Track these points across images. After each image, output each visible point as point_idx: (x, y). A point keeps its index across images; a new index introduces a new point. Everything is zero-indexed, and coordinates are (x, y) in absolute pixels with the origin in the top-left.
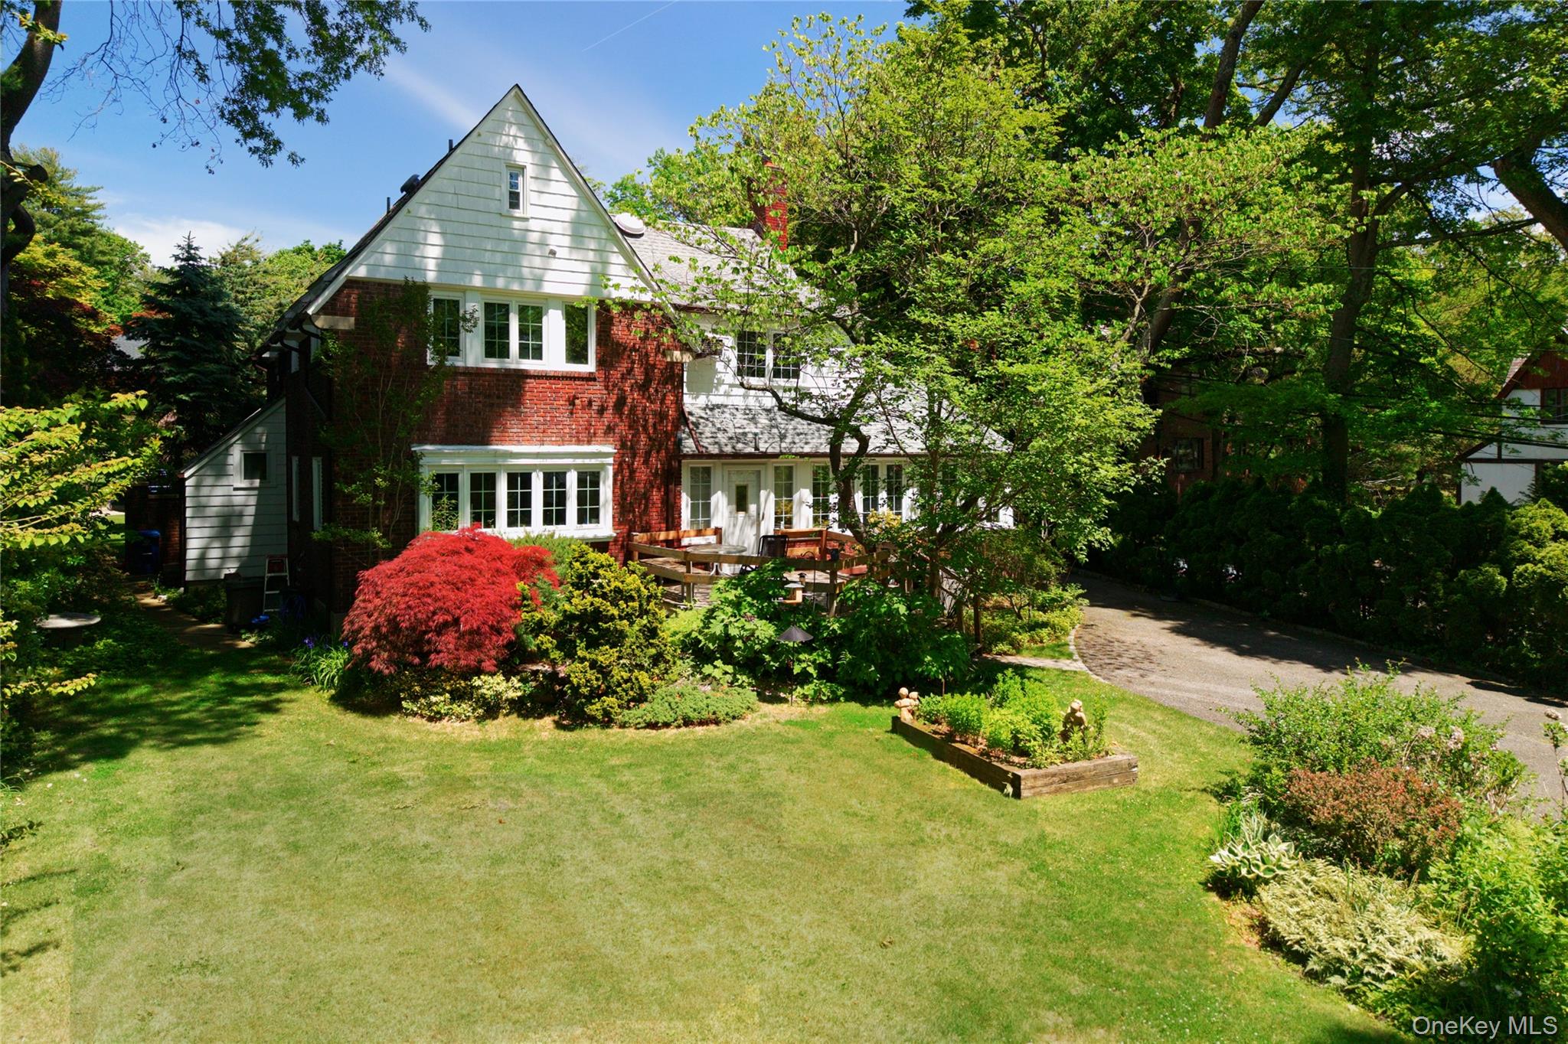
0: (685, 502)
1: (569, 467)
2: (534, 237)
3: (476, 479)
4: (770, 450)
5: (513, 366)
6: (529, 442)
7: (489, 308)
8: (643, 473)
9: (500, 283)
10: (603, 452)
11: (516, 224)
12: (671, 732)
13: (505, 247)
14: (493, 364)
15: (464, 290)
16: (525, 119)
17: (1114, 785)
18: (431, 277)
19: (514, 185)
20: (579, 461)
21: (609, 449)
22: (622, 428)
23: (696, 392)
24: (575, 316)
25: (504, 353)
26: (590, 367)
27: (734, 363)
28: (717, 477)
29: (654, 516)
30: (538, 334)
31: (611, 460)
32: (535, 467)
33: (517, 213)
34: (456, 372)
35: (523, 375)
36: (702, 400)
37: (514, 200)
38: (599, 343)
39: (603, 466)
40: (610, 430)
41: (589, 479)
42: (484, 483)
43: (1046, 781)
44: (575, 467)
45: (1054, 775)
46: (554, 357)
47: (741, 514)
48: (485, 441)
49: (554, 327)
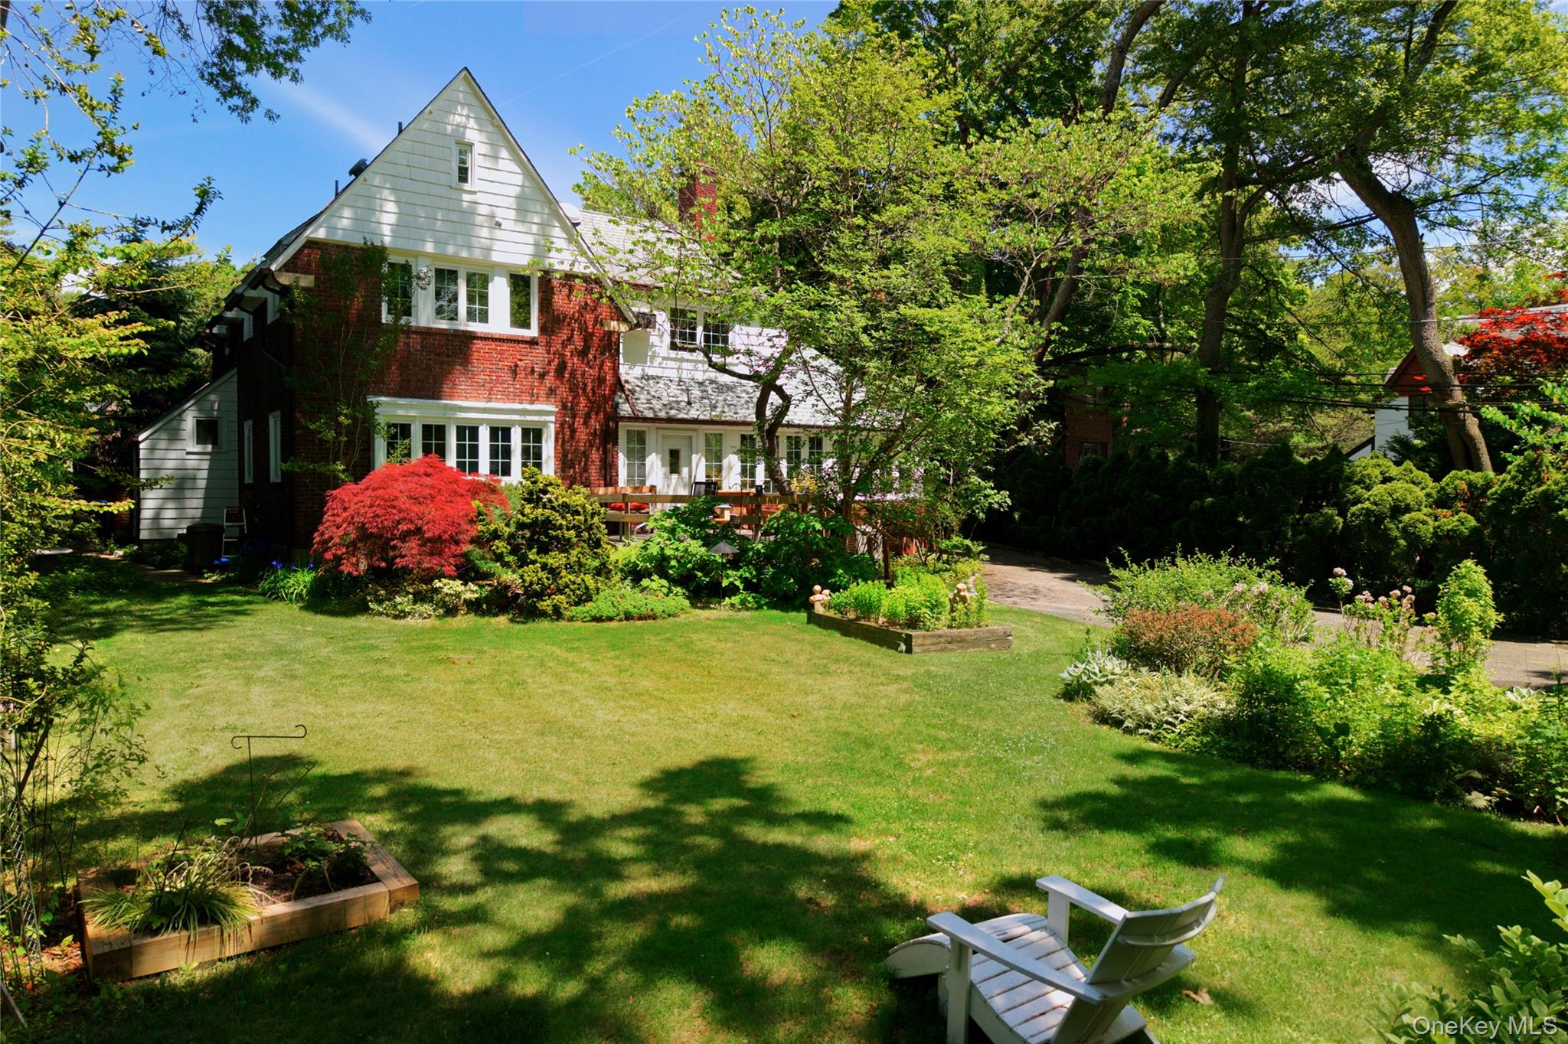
0: (622, 461)
1: (514, 423)
2: (483, 210)
3: (427, 429)
4: (701, 417)
5: (462, 328)
6: (477, 398)
7: (440, 274)
8: (582, 434)
9: (451, 250)
10: (545, 412)
11: (466, 197)
12: (613, 624)
13: (454, 217)
14: (443, 325)
15: (417, 255)
16: (473, 101)
17: (992, 649)
18: (387, 241)
19: (463, 162)
20: (523, 418)
21: (552, 408)
22: (563, 390)
23: (633, 362)
24: (519, 283)
25: (454, 317)
26: (533, 332)
27: (667, 339)
28: (651, 439)
29: (594, 473)
30: (484, 299)
31: (552, 418)
32: (482, 421)
33: (466, 186)
34: (408, 331)
35: (470, 337)
36: (637, 371)
37: (463, 175)
38: (541, 311)
39: (546, 423)
40: (552, 391)
41: (532, 435)
42: (434, 435)
43: (934, 640)
44: (519, 422)
45: (940, 636)
46: (499, 320)
47: (675, 476)
48: (435, 395)
49: (499, 292)
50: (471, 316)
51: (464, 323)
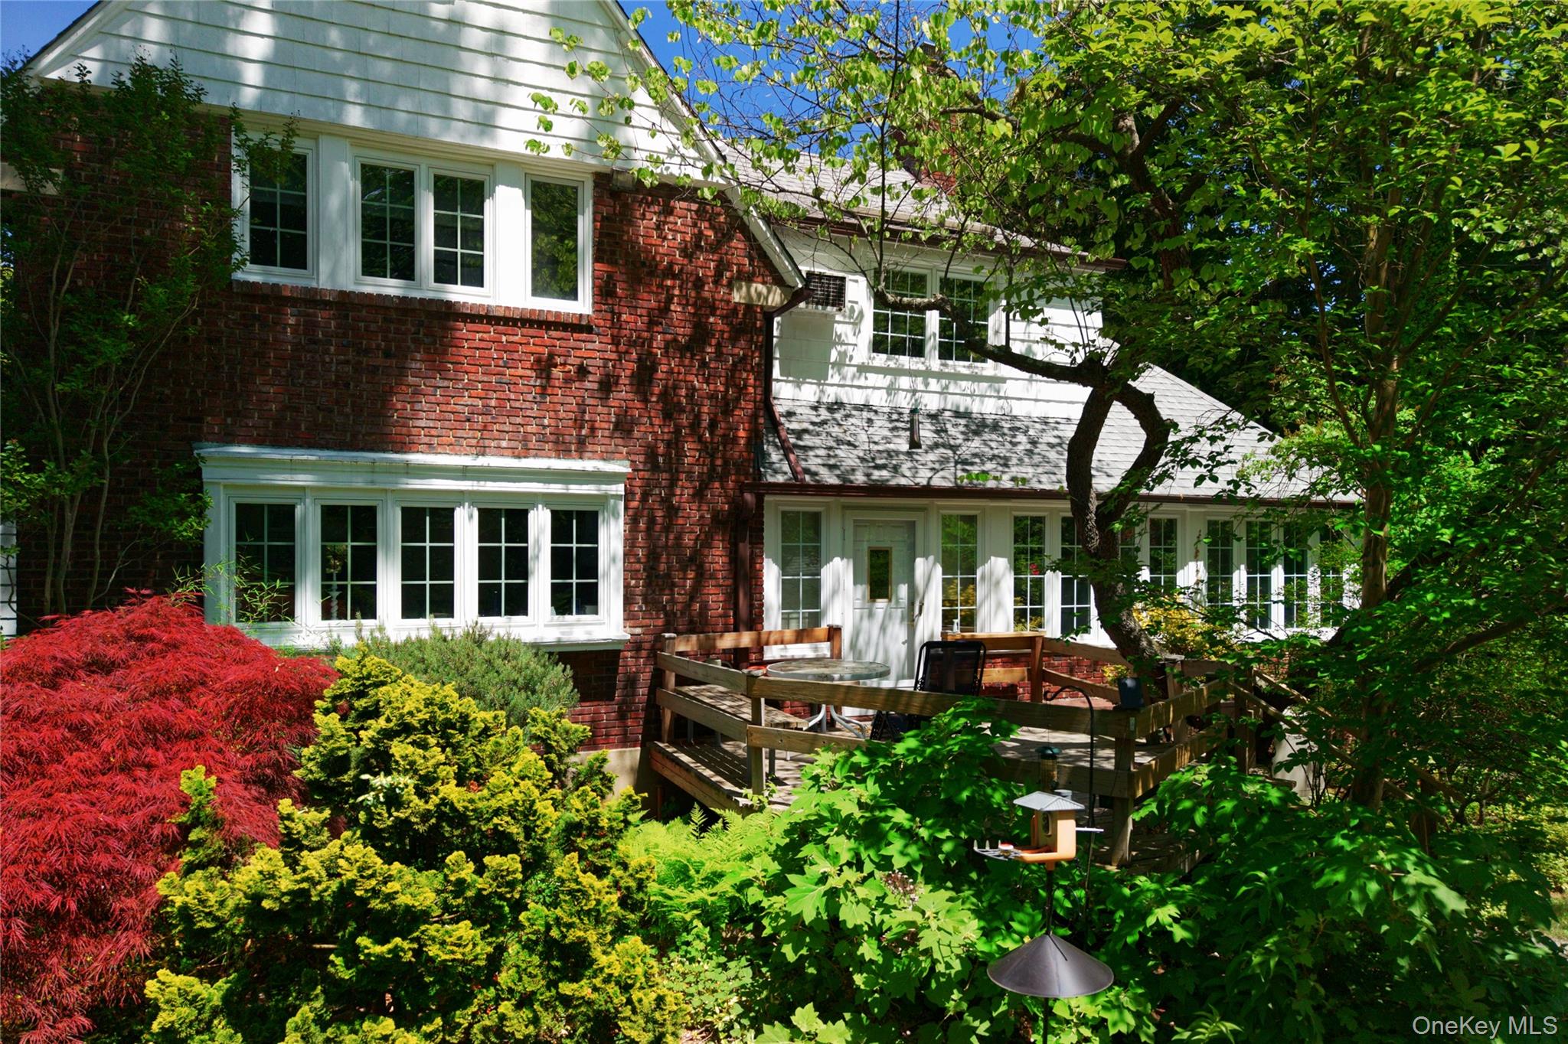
0: (771, 577)
1: (535, 499)
3: (333, 516)
6: (453, 447)
7: (372, 175)
8: (692, 515)
9: (402, 122)
10: (604, 477)
15: (319, 131)
18: (248, 98)
20: (556, 488)
21: (620, 467)
23: (798, 374)
24: (550, 202)
25: (405, 270)
26: (582, 305)
27: (868, 326)
28: (832, 531)
30: (475, 235)
31: (619, 489)
32: (462, 497)
35: (445, 314)
36: (809, 393)
38: (600, 255)
39: (605, 498)
40: (623, 427)
41: (576, 525)
42: (351, 528)
44: (547, 499)
46: (507, 280)
47: (881, 603)
49: (508, 222)
50: (445, 271)
51: (428, 287)
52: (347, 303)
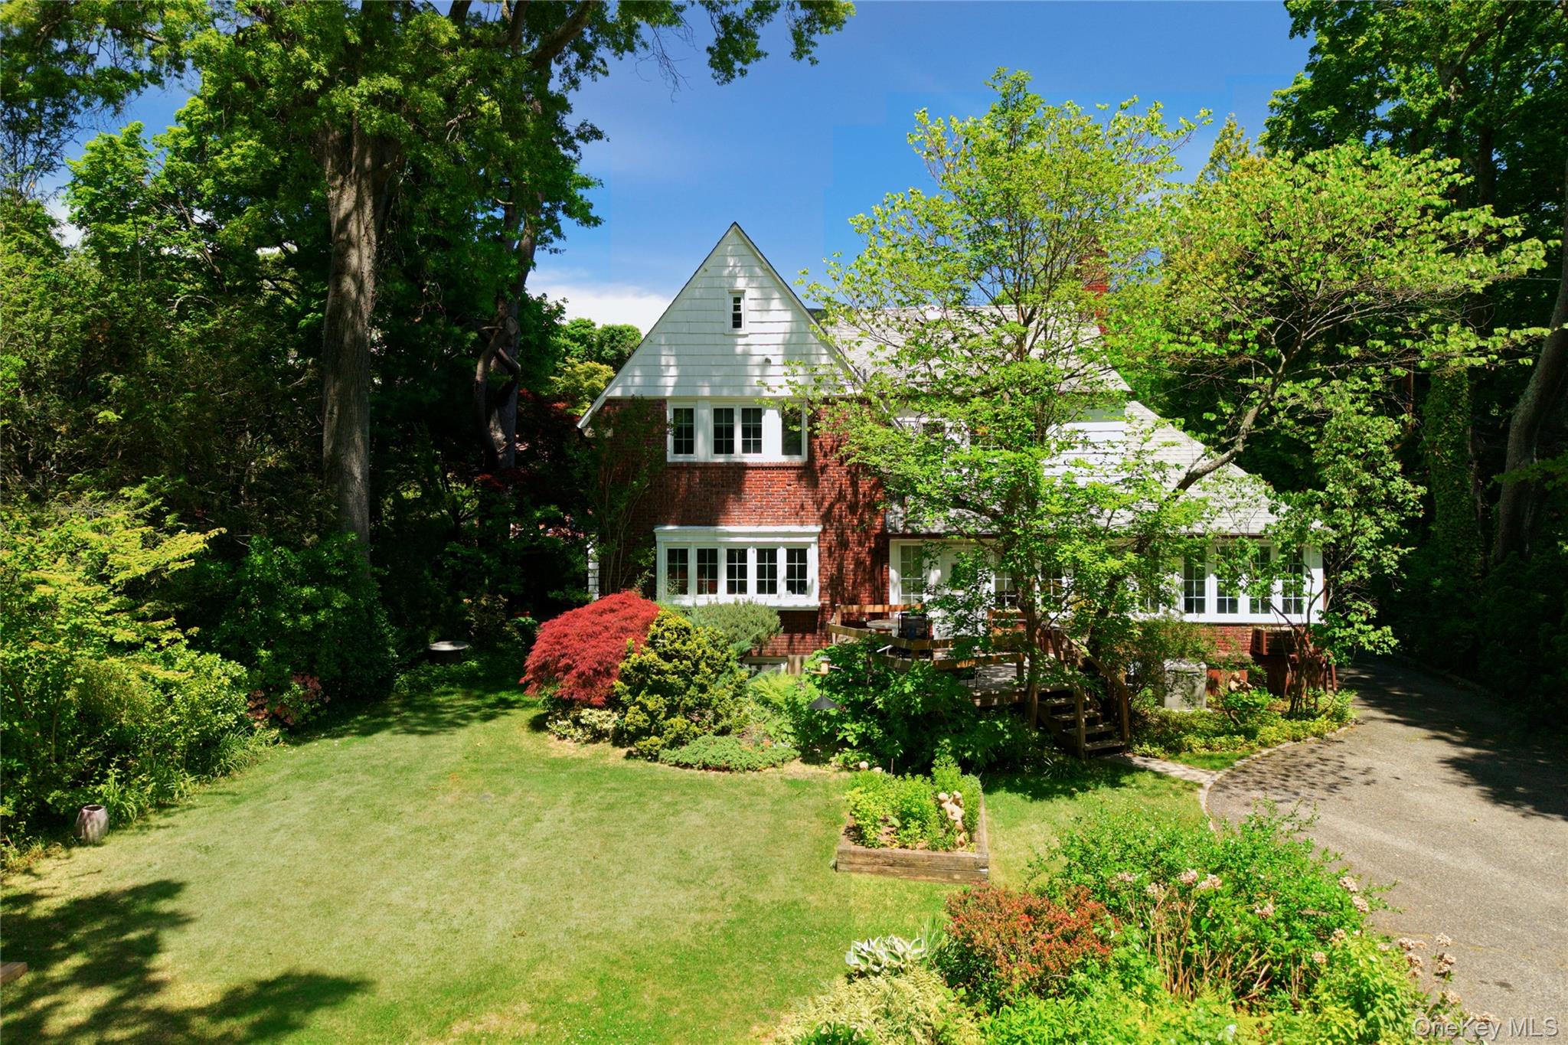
0: (894, 578)
1: (780, 544)
2: (753, 349)
3: (702, 553)
5: (738, 460)
6: (749, 523)
7: (718, 413)
8: (850, 553)
9: (725, 392)
10: (808, 532)
11: (740, 341)
12: (695, 771)
13: (729, 360)
14: (721, 459)
15: (697, 399)
16: (744, 250)
18: (669, 391)
19: (737, 308)
20: (787, 540)
21: (812, 528)
25: (730, 449)
26: (803, 457)
29: (863, 594)
30: (758, 432)
31: (814, 539)
32: (750, 544)
33: (741, 331)
34: (691, 467)
35: (743, 468)
37: (737, 321)
38: (811, 436)
39: (809, 544)
41: (797, 555)
42: (707, 558)
43: (868, 860)
44: (784, 544)
45: (878, 856)
46: (772, 450)
49: (772, 426)
50: (746, 448)
51: (739, 455)
52: (706, 467)
